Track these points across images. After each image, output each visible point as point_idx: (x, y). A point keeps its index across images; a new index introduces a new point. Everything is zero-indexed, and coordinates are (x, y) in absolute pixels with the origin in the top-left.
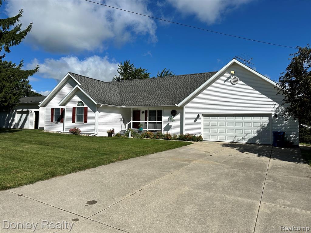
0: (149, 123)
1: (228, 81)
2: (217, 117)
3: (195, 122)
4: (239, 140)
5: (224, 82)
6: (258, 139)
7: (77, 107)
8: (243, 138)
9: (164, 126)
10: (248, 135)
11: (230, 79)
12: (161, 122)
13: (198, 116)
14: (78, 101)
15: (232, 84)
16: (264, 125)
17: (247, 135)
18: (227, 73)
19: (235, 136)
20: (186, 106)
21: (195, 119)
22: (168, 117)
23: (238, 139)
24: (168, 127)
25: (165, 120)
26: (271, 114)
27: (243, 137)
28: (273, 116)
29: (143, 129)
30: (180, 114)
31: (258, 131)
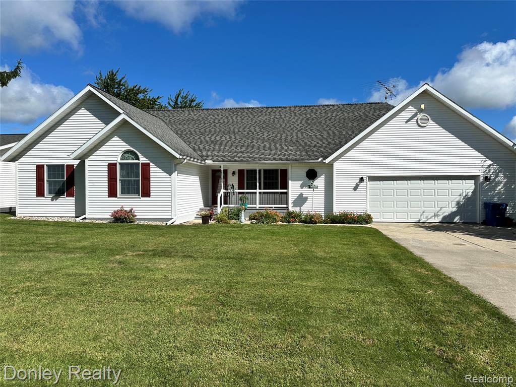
0: (260, 193)
1: (412, 120)
2: (392, 182)
3: (355, 190)
4: (429, 217)
5: (406, 122)
6: (457, 216)
7: (119, 163)
8: (436, 215)
9: (292, 197)
10: (444, 210)
11: (416, 118)
12: (285, 191)
13: (362, 179)
14: (124, 149)
15: (419, 126)
16: (468, 193)
17: (441, 209)
18: (410, 107)
19: (423, 213)
20: (337, 162)
21: (355, 185)
22: (301, 182)
23: (427, 217)
24: (301, 200)
25: (294, 188)
26: (480, 176)
27: (435, 213)
28: (482, 178)
29: (249, 206)
30: (323, 176)
31: (458, 203)
